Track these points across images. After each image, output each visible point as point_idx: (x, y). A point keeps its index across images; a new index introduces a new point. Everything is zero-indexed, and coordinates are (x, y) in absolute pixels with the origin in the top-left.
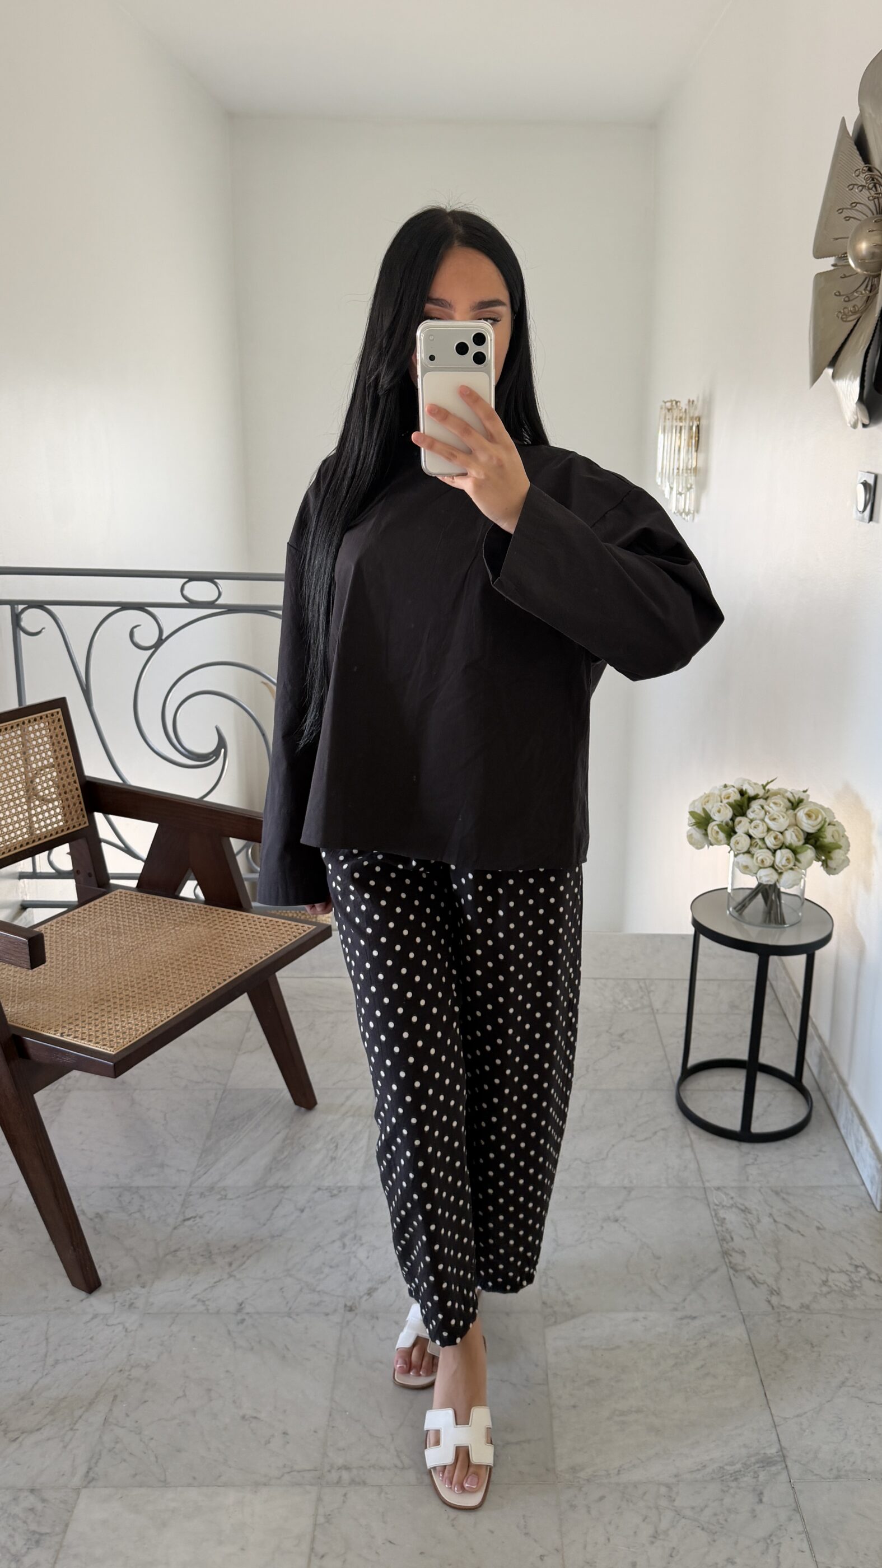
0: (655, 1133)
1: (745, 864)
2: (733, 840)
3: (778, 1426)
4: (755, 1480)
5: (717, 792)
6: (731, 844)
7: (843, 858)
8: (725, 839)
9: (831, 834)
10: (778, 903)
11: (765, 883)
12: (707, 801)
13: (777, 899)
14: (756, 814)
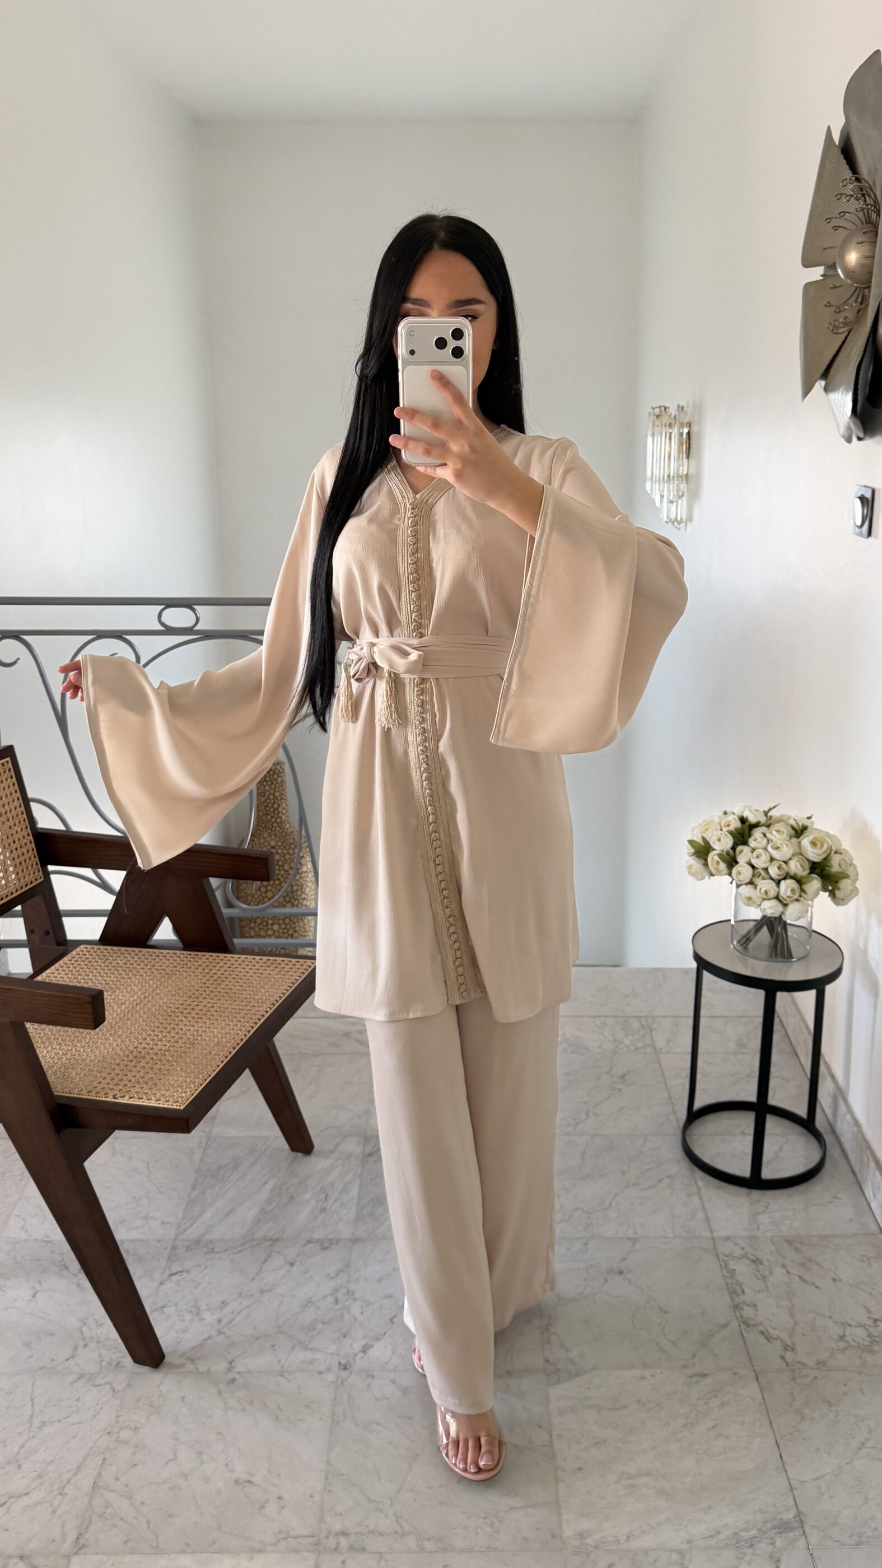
0: (660, 1181)
1: (748, 895)
2: (734, 871)
3: (796, 1489)
4: (771, 1547)
5: (717, 820)
6: (733, 874)
7: (850, 888)
8: (727, 869)
9: (838, 863)
10: (785, 936)
11: (769, 915)
12: (707, 830)
13: (784, 932)
14: (758, 843)
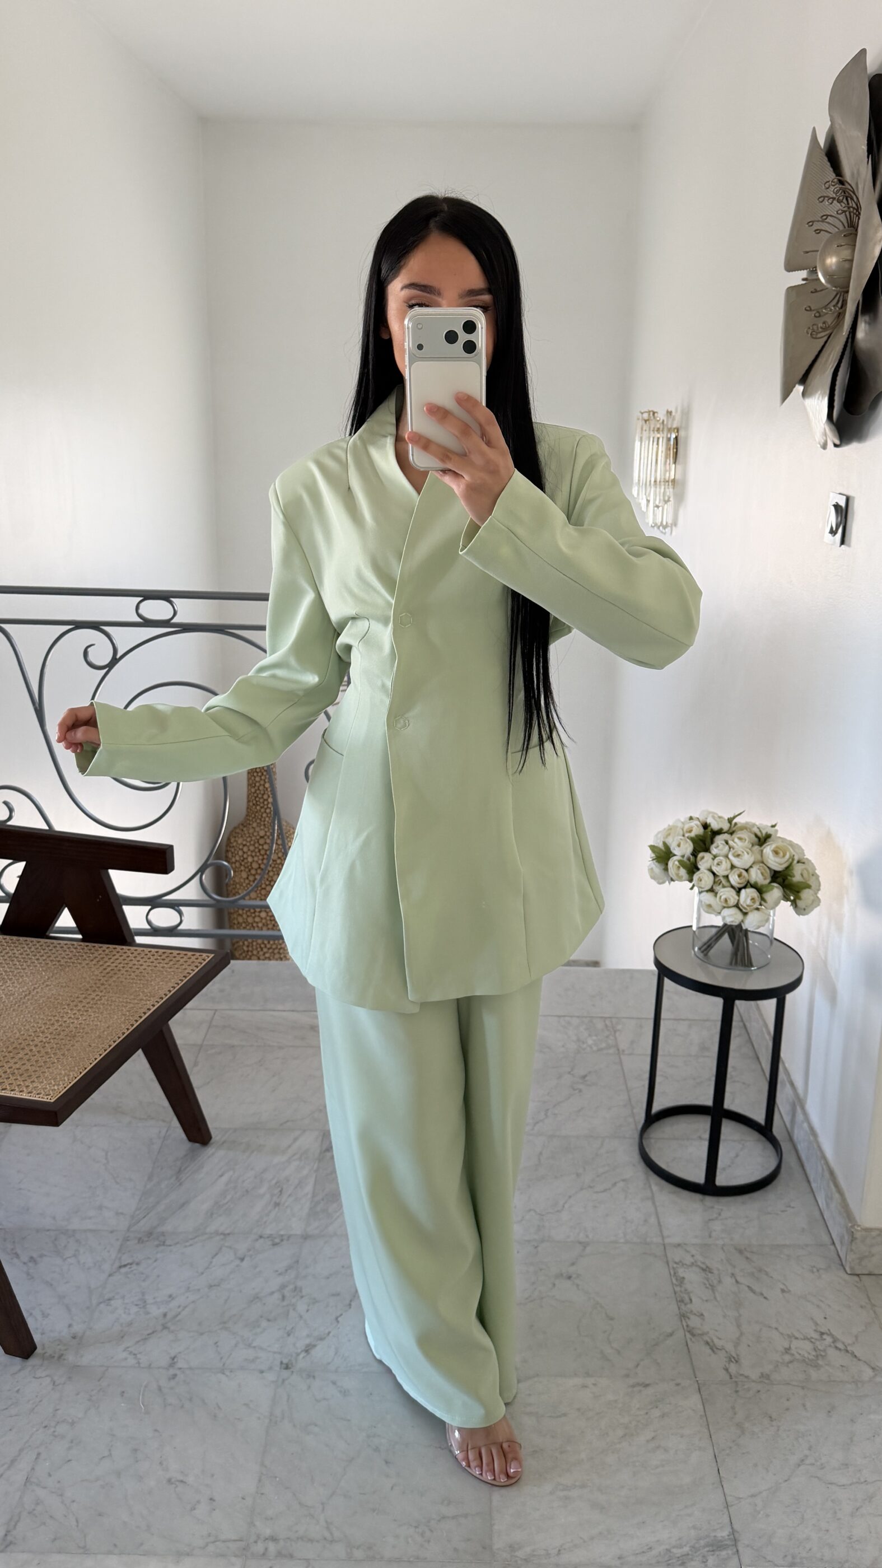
0: (615, 1184)
1: (708, 903)
2: (695, 877)
3: (731, 1506)
4: (703, 1565)
5: (680, 825)
6: (694, 881)
7: (812, 898)
8: (687, 875)
9: (799, 872)
10: (746, 946)
11: (729, 924)
12: (669, 835)
13: (744, 938)
14: (719, 850)
